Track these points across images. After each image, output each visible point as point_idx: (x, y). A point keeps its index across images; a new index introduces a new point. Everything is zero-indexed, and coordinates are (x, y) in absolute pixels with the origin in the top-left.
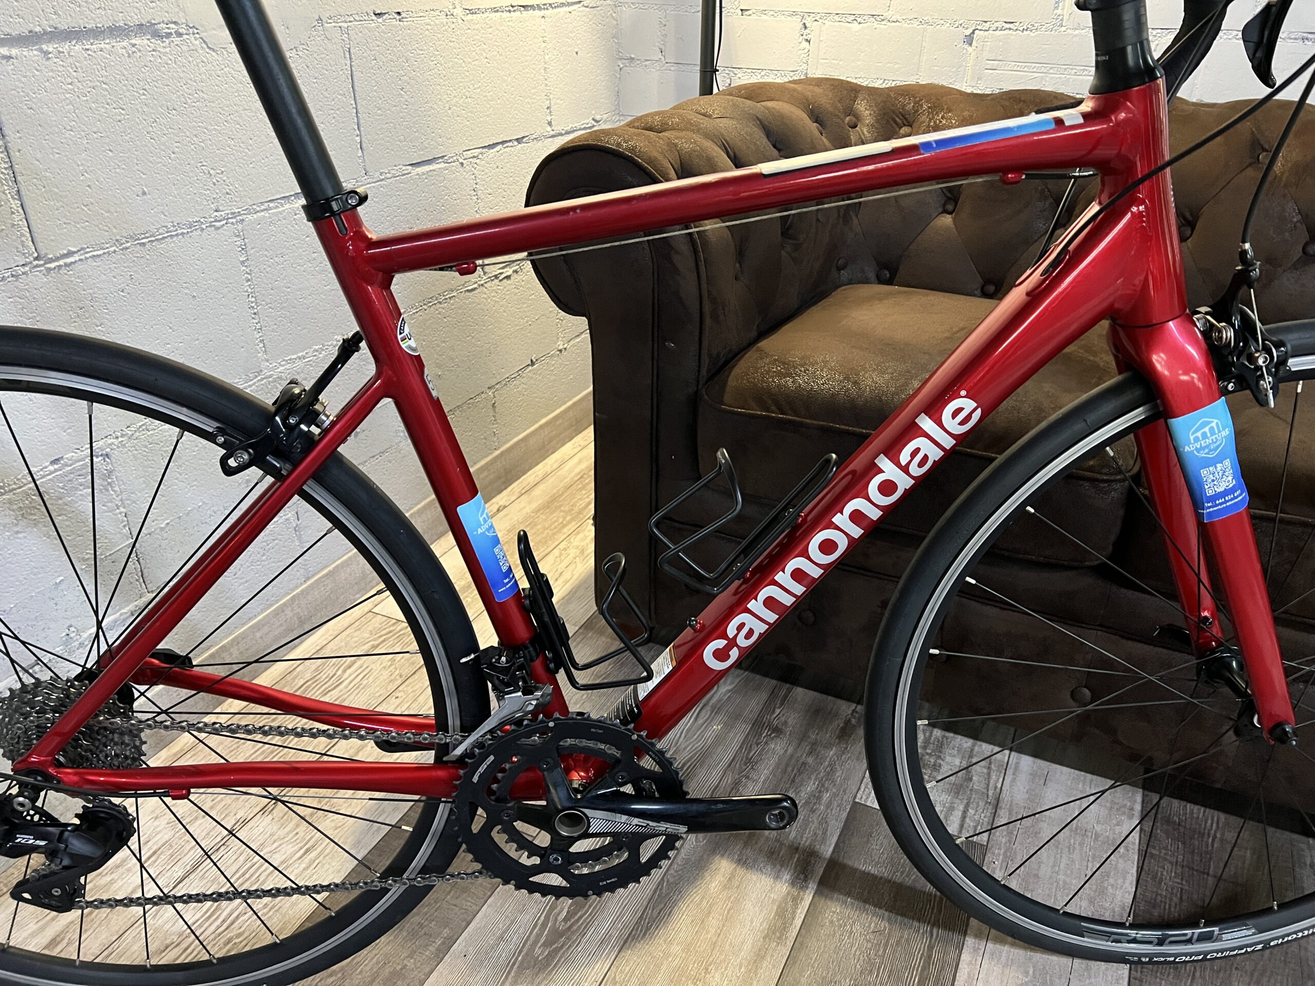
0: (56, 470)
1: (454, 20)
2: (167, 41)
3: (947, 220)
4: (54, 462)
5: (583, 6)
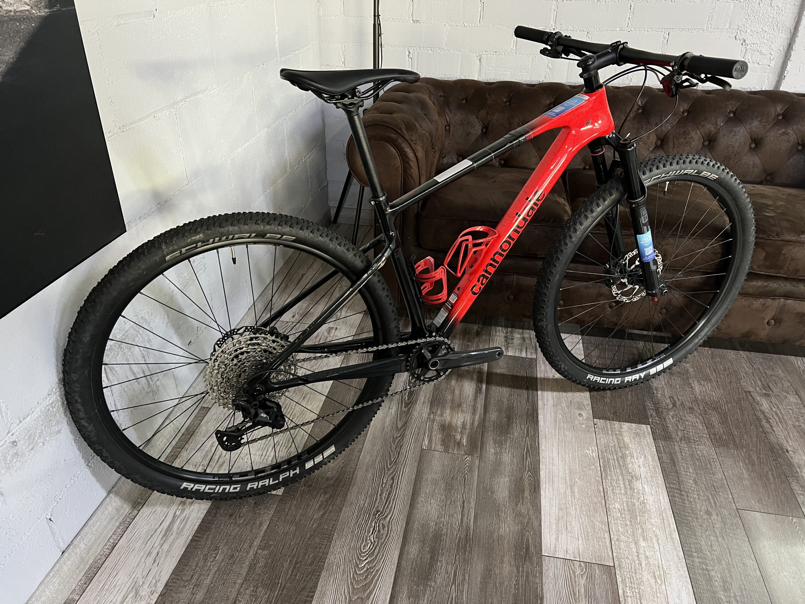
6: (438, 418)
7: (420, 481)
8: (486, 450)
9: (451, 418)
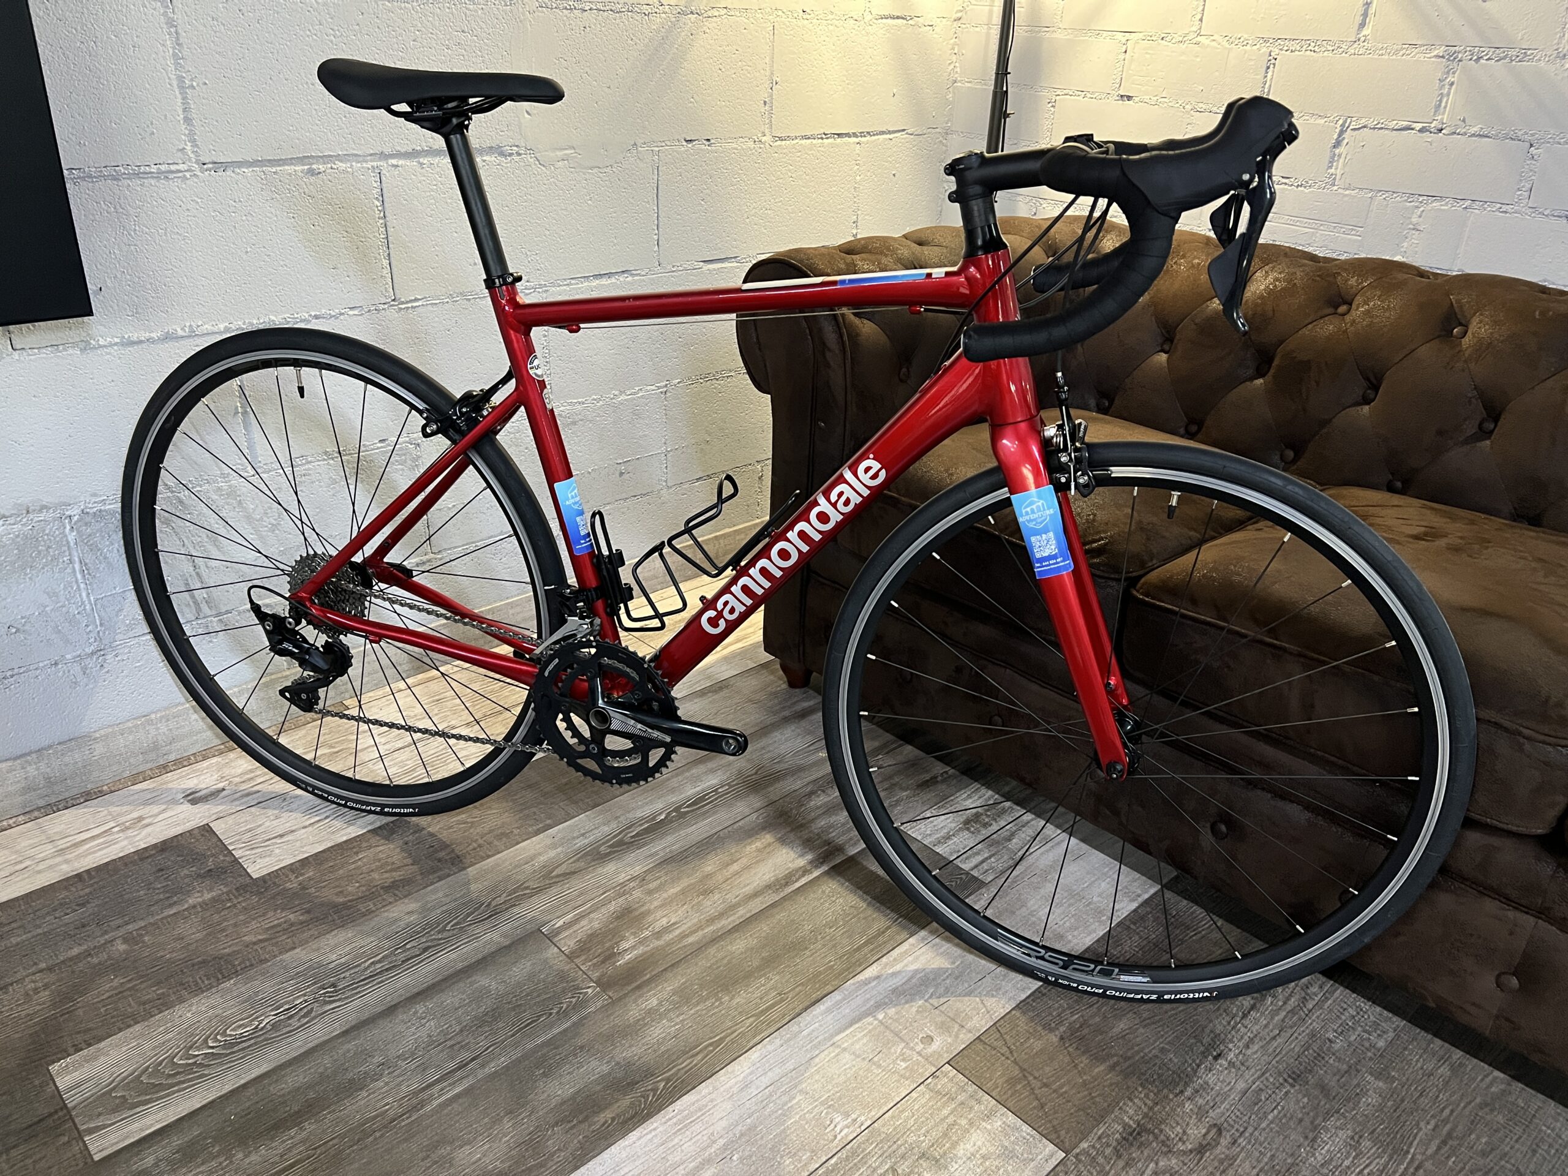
0: (382, 447)
1: (762, 146)
2: (509, 158)
3: (1163, 357)
4: (381, 441)
5: (907, 133)
6: (637, 894)
7: (460, 980)
8: (641, 996)
9: (661, 906)
